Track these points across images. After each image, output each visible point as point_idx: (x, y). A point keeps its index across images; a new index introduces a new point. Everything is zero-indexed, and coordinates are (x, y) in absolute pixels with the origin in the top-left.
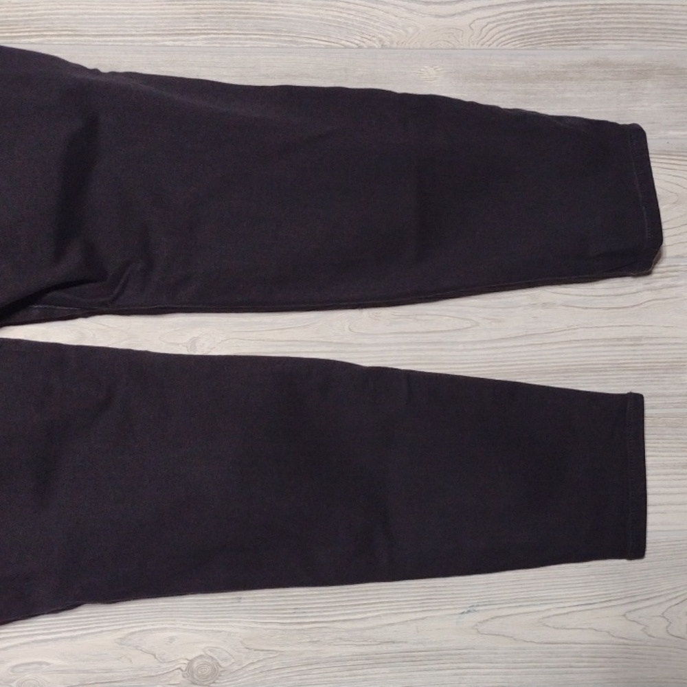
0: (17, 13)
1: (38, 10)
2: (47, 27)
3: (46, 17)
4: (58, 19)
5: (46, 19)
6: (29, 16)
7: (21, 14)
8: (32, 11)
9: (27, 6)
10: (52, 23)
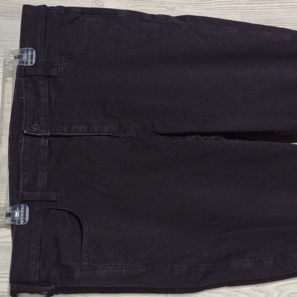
0: (272, 17)
1: (280, 16)
2: (284, 22)
3: (283, 18)
4: (288, 19)
5: (283, 19)
6: (277, 18)
7: (273, 17)
8: (278, 16)
9: (275, 14)
10: (286, 21)
